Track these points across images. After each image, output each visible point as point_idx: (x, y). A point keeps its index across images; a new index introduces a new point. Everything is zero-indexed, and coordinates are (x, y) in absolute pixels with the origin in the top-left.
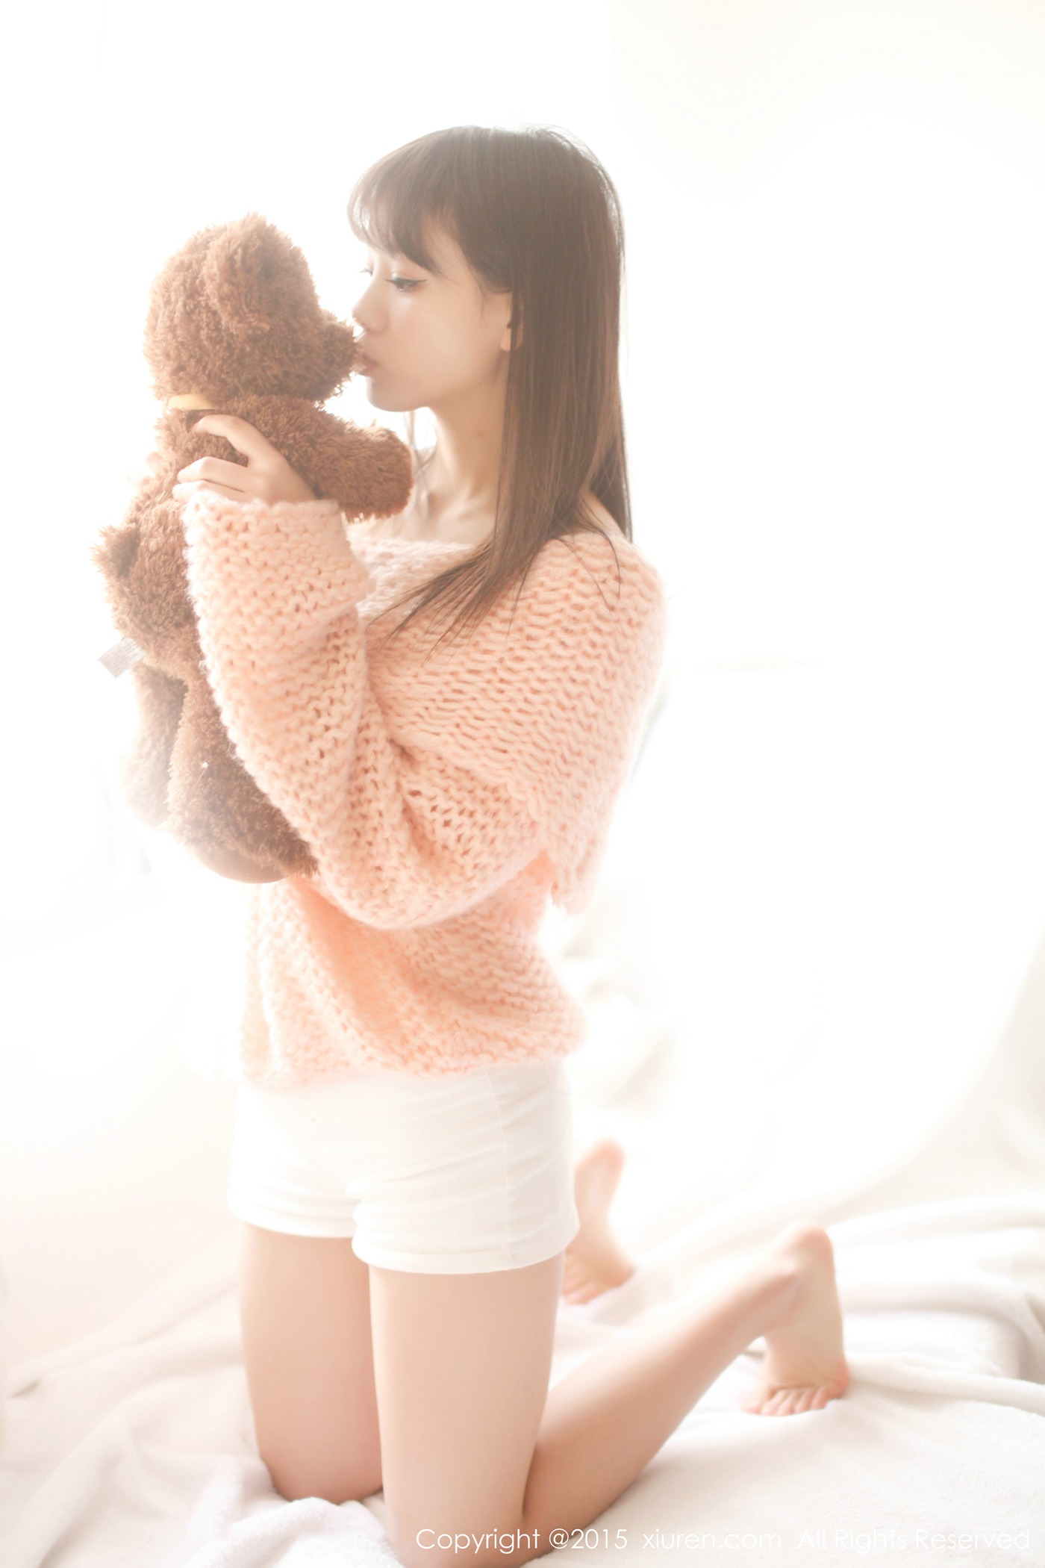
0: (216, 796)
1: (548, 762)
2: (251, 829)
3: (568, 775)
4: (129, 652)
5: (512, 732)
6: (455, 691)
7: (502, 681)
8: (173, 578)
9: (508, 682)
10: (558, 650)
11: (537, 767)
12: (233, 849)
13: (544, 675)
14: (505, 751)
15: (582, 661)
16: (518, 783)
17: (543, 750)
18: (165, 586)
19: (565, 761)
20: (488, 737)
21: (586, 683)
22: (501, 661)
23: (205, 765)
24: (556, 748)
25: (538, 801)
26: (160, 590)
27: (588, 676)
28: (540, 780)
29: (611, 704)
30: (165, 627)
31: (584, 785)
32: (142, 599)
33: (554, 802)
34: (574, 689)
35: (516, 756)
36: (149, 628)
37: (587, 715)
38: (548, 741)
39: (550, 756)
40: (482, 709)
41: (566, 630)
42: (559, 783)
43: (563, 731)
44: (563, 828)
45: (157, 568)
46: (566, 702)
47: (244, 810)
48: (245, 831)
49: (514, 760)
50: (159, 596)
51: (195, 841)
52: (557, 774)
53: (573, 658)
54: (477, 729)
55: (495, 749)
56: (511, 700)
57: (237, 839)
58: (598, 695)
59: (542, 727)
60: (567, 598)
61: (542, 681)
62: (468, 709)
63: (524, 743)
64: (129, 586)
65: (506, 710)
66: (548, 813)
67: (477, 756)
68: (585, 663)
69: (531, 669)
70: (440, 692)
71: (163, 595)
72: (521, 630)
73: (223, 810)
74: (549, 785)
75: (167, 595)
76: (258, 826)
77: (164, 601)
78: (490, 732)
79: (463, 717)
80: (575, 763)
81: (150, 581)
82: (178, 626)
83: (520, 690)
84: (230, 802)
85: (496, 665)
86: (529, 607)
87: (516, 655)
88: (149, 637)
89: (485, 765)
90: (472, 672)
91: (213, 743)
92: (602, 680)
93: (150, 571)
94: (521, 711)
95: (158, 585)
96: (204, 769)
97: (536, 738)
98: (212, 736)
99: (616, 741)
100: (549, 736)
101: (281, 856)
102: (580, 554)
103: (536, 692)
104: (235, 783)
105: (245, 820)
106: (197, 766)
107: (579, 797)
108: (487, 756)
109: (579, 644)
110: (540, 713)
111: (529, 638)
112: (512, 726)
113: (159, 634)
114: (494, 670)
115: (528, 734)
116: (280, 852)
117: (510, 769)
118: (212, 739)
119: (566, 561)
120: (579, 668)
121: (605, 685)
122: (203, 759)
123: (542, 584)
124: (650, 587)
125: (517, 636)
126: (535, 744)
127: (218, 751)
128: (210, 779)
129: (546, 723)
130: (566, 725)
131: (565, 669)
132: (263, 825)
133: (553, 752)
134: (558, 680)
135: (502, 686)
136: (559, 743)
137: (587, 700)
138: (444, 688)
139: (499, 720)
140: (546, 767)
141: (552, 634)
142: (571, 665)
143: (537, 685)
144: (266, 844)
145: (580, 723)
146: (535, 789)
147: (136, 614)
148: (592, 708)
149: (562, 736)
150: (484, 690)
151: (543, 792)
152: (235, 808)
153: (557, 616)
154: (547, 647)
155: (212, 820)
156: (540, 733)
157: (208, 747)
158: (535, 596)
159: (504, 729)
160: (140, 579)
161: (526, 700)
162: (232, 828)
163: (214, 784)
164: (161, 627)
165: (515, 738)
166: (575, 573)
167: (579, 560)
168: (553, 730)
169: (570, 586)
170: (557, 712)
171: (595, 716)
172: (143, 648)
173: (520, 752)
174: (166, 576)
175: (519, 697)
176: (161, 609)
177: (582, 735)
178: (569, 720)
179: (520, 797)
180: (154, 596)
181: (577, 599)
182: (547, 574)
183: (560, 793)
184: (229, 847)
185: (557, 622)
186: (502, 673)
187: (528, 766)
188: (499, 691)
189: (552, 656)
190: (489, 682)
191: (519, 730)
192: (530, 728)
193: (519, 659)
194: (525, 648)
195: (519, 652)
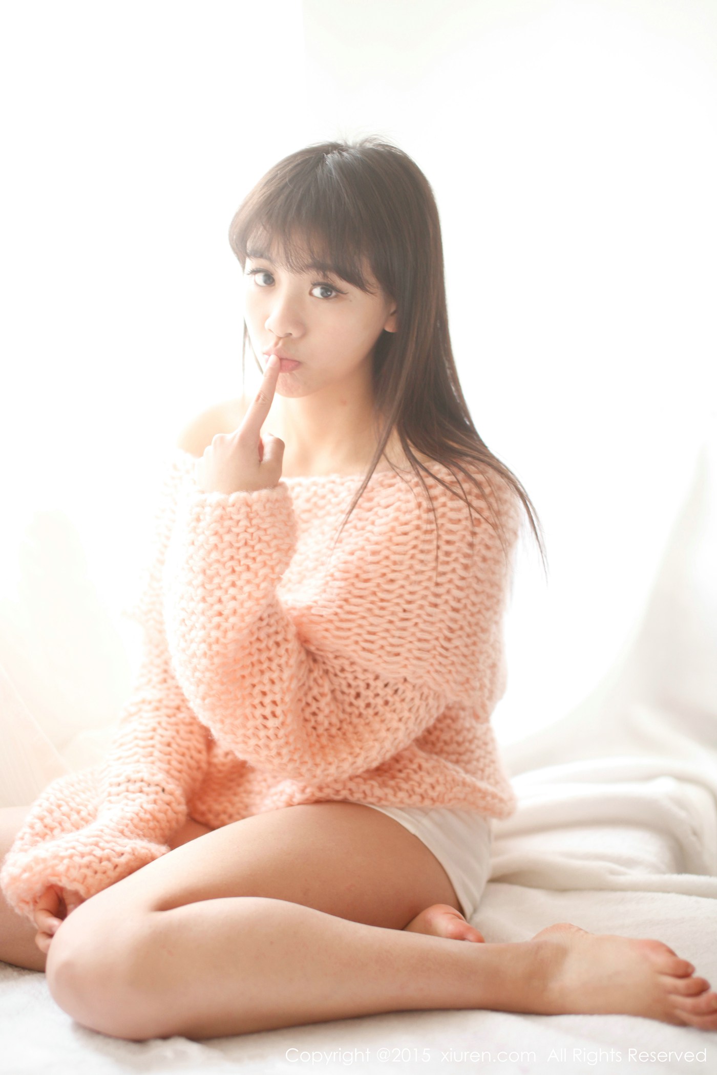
5: (400, 637)
7: (382, 600)
9: (388, 601)
10: (418, 567)
14: (398, 654)
20: (382, 647)
22: (378, 585)
40: (372, 625)
41: (422, 552)
49: (407, 659)
54: (372, 642)
55: (390, 654)
56: (393, 613)
59: (422, 626)
63: (411, 642)
65: (391, 622)
69: (403, 587)
78: (382, 642)
83: (398, 604)
85: (376, 589)
97: (419, 635)
103: (409, 602)
108: (385, 662)
112: (397, 633)
117: (405, 665)
126: (420, 640)
139: (387, 630)
141: (412, 557)
143: (409, 597)
150: (370, 610)
153: (414, 542)
156: (422, 631)
159: (393, 637)
161: (405, 611)
165: (402, 641)
175: (398, 609)
185: (415, 547)
186: (381, 595)
187: (419, 659)
188: (382, 608)
189: (417, 573)
190: (372, 602)
191: (404, 634)
192: (413, 630)
193: (392, 581)
194: (394, 571)
195: (391, 576)
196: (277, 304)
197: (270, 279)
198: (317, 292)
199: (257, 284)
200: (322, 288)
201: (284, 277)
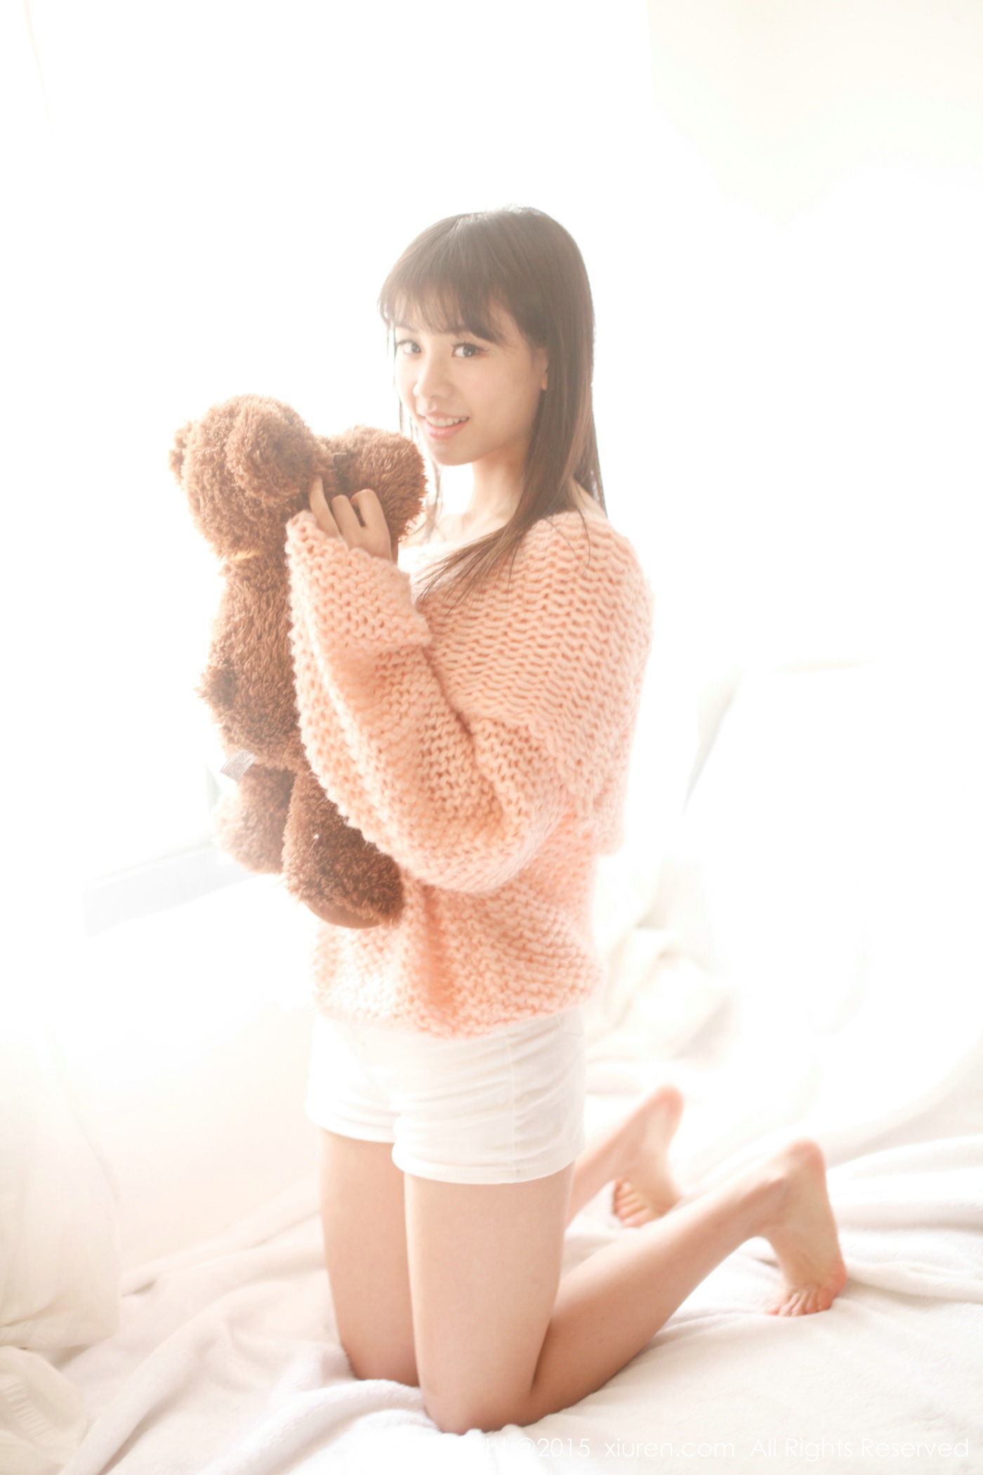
0: (326, 861)
1: (561, 706)
2: (355, 889)
3: (580, 717)
4: (243, 760)
5: (528, 682)
6: (481, 655)
7: (514, 641)
8: (276, 698)
9: (519, 642)
10: (553, 609)
11: (554, 710)
12: (341, 905)
13: (548, 632)
15: (575, 616)
16: (538, 724)
17: (555, 695)
18: (271, 707)
19: (576, 705)
21: (584, 636)
22: (510, 625)
23: (316, 836)
24: (566, 693)
25: (555, 741)
26: (268, 711)
27: (584, 630)
28: (556, 721)
29: (611, 654)
30: (277, 738)
31: (596, 726)
32: (253, 721)
33: (569, 740)
34: (575, 643)
35: (535, 701)
36: (262, 741)
37: (590, 664)
38: (559, 688)
39: (561, 700)
40: (502, 666)
41: (558, 592)
42: (572, 723)
43: (571, 679)
44: (579, 762)
45: (261, 695)
46: (569, 653)
47: (349, 873)
48: (351, 891)
49: (532, 705)
50: (268, 715)
51: (308, 898)
52: (570, 716)
53: (568, 614)
55: (516, 696)
56: (525, 656)
57: (344, 897)
58: (597, 646)
60: (552, 565)
61: (547, 637)
62: (491, 668)
63: (539, 690)
64: (239, 713)
65: (521, 665)
66: (564, 749)
67: (501, 703)
68: (580, 618)
69: (534, 628)
70: (469, 658)
71: (271, 713)
72: (520, 597)
73: (332, 874)
74: (564, 725)
75: (273, 713)
76: (361, 887)
77: (272, 717)
78: (510, 683)
79: (488, 676)
80: (585, 707)
81: (256, 705)
82: (286, 732)
83: (529, 646)
84: (338, 867)
85: (507, 629)
86: (524, 578)
87: (521, 619)
88: (262, 747)
89: (509, 711)
90: (490, 637)
91: (323, 819)
92: (597, 632)
93: (255, 698)
94: (533, 664)
95: (265, 706)
96: (315, 840)
97: (548, 684)
98: (321, 813)
99: (620, 689)
100: (560, 683)
101: (380, 909)
102: (559, 527)
103: (542, 646)
104: (341, 851)
105: (351, 881)
106: (310, 837)
107: (592, 736)
109: (571, 603)
110: (550, 664)
111: (528, 602)
112: (528, 677)
113: (270, 743)
114: (505, 634)
115: (542, 682)
116: (379, 906)
117: (530, 712)
118: (321, 816)
119: (547, 534)
120: (575, 623)
121: (602, 637)
122: (314, 831)
123: (532, 557)
124: (624, 551)
125: (517, 602)
127: (326, 825)
128: (321, 848)
129: (556, 673)
130: (572, 673)
131: (563, 625)
132: (365, 886)
133: (565, 697)
134: (560, 635)
135: (515, 645)
136: (569, 689)
137: (587, 650)
138: (471, 654)
139: (517, 673)
140: (560, 710)
141: (546, 596)
142: (568, 620)
143: (540, 640)
144: (368, 900)
145: (585, 671)
146: (552, 728)
147: (249, 732)
148: (594, 658)
149: (570, 683)
150: (501, 651)
151: (559, 731)
152: (342, 871)
153: (548, 581)
154: (544, 608)
155: (323, 881)
156: (552, 682)
157: (318, 822)
158: (527, 568)
159: (522, 680)
160: (246, 706)
161: (536, 654)
162: (340, 888)
163: (324, 852)
164: (272, 738)
165: (531, 687)
166: (556, 543)
167: (559, 532)
168: (563, 678)
169: (554, 554)
170: (564, 662)
171: (598, 665)
172: (256, 754)
173: (537, 698)
174: (269, 698)
176: (270, 724)
177: (588, 682)
178: (575, 669)
179: (539, 736)
180: (262, 717)
181: (561, 564)
182: (535, 547)
183: (573, 733)
184: (338, 903)
185: (549, 586)
186: (512, 635)
187: (545, 709)
188: (513, 650)
189: (550, 615)
190: (504, 643)
191: (534, 679)
192: (542, 677)
193: (524, 621)
194: (527, 611)
195: (522, 616)
196: (422, 370)
197: (417, 349)
198: (460, 352)
199: (405, 353)
200: (465, 349)
201: (427, 340)
